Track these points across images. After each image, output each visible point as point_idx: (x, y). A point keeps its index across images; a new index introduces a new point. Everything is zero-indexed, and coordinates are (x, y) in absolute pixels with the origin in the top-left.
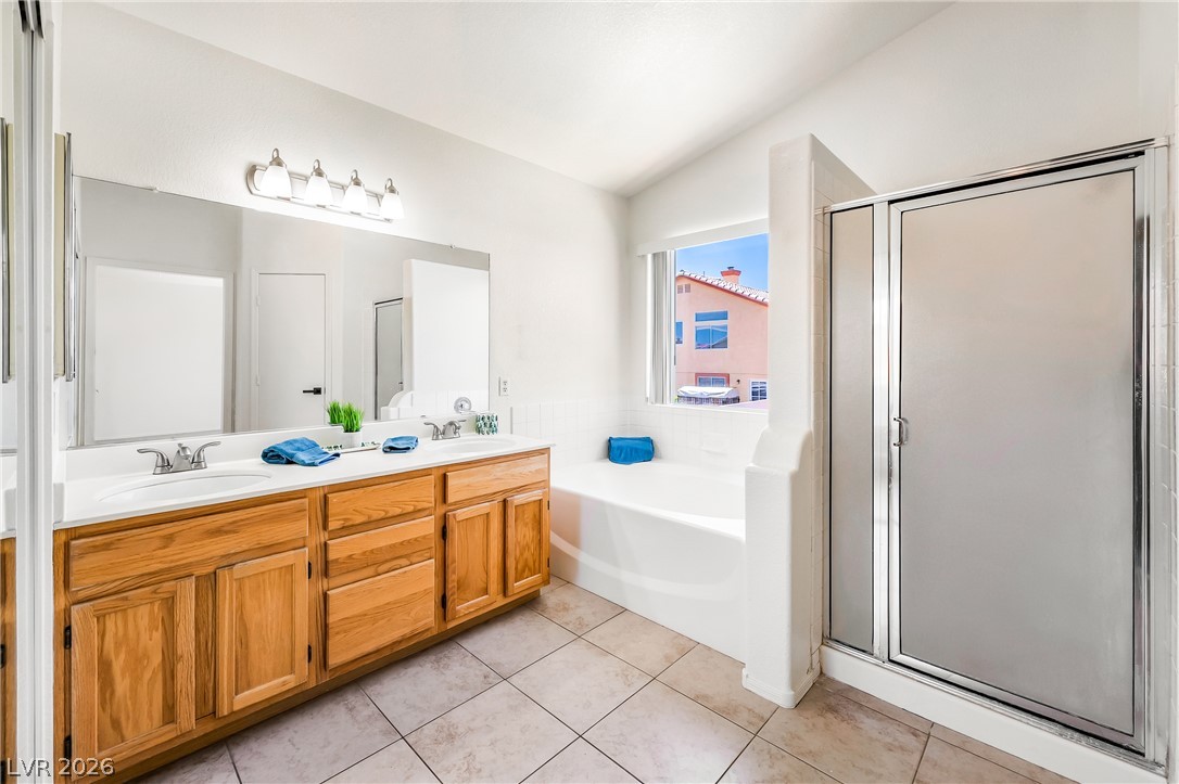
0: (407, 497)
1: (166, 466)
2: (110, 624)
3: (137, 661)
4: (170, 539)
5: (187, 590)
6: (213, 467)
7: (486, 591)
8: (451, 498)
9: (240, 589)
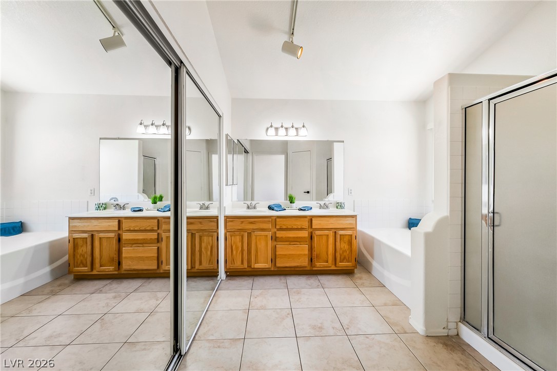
0: (299, 223)
1: (248, 208)
2: (233, 238)
3: (237, 248)
4: (242, 222)
5: (246, 234)
6: (258, 209)
7: (327, 262)
8: (313, 227)
9: (256, 238)
